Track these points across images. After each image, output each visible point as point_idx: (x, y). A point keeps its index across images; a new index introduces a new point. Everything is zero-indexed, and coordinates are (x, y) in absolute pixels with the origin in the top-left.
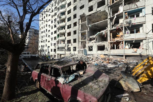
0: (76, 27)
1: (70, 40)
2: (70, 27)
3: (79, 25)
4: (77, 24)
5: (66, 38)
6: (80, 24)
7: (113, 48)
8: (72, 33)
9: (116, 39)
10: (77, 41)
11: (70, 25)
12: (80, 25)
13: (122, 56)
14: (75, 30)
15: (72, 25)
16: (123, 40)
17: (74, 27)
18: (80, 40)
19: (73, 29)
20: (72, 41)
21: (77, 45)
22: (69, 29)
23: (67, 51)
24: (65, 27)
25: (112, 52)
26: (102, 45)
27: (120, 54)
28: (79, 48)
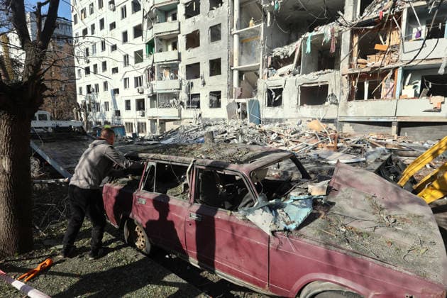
0: (221, 8)
1: (199, 63)
2: (197, 12)
5: (179, 54)
7: (357, 95)
8: (205, 38)
9: (373, 62)
10: (224, 67)
13: (388, 124)
14: (215, 23)
15: (205, 4)
16: (396, 65)
17: (211, 9)
18: (236, 65)
19: (208, 19)
20: (205, 69)
21: (222, 85)
22: (191, 19)
23: (188, 108)
24: (176, 8)
25: (351, 109)
26: (317, 83)
27: (381, 117)
28: (230, 95)
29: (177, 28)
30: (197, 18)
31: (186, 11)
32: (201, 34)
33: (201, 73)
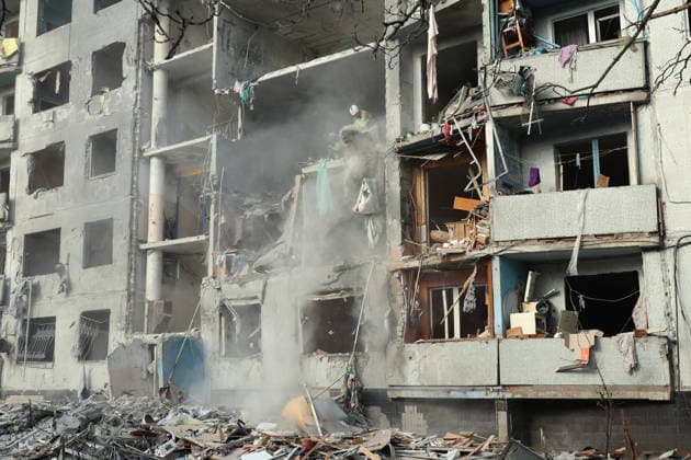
0: (118, 92)
1: (57, 232)
2: (62, 98)
3: (149, 73)
4: (128, 69)
6: (160, 67)
8: (75, 164)
10: (120, 245)
11: (65, 69)
12: (158, 77)
14: (104, 128)
15: (82, 78)
16: (487, 251)
17: (97, 91)
18: (154, 237)
19: (88, 117)
20: (72, 247)
21: (114, 292)
22: (45, 115)
23: (20, 361)
24: (12, 85)
25: (411, 365)
26: (337, 291)
27: (474, 388)
28: (133, 324)
29: (9, 134)
30: (62, 112)
31: (35, 93)
32: (68, 153)
33: (63, 260)
